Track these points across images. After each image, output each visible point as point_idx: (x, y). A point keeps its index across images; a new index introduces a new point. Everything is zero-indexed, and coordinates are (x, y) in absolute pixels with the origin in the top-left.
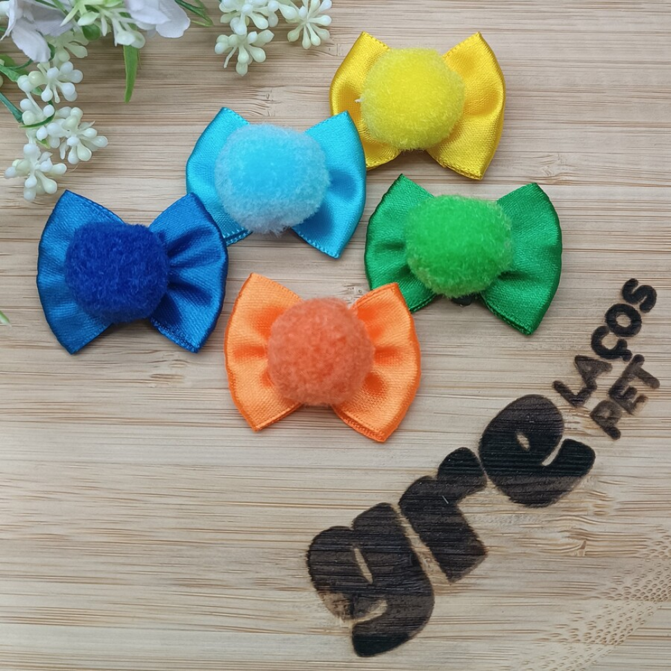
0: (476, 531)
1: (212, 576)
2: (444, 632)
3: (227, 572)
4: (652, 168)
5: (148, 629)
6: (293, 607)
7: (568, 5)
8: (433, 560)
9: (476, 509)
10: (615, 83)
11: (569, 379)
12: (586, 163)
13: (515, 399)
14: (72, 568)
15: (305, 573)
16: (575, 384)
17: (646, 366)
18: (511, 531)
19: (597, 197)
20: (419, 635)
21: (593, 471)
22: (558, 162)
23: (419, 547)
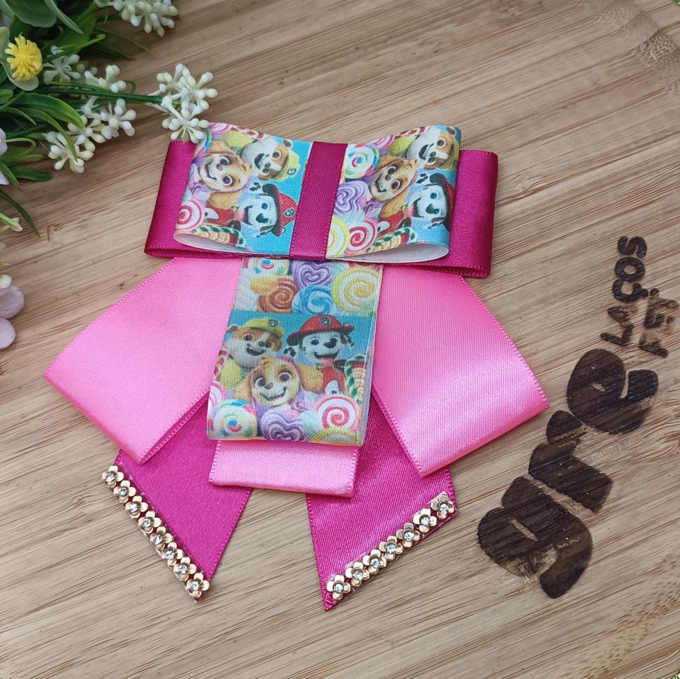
0: (596, 468)
1: (414, 590)
2: (608, 552)
3: (424, 582)
4: (597, 153)
5: (383, 652)
6: (487, 584)
7: (481, 62)
8: (575, 503)
9: (589, 452)
10: (542, 104)
11: (610, 328)
12: (547, 169)
13: (578, 360)
14: (303, 634)
15: (483, 555)
16: (616, 330)
17: (664, 295)
18: (622, 456)
19: (568, 190)
20: (591, 563)
21: (660, 387)
22: (528, 177)
23: (560, 499)
